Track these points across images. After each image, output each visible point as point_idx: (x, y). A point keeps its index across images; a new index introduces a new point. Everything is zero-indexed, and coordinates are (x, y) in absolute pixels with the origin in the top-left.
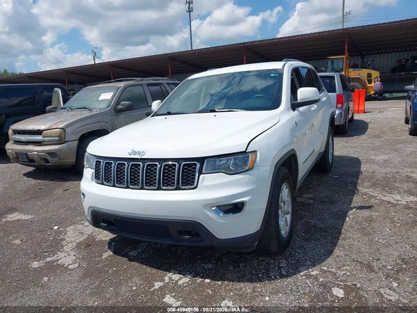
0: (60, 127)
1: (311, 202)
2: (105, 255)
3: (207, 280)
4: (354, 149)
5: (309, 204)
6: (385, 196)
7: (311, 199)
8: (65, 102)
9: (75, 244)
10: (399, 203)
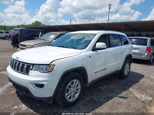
0: (31, 45)
1: (104, 89)
2: (13, 92)
3: (32, 111)
4: (146, 71)
5: (101, 90)
6: (138, 94)
7: (105, 88)
8: (40, 37)
9: (9, 86)
10: (142, 99)
